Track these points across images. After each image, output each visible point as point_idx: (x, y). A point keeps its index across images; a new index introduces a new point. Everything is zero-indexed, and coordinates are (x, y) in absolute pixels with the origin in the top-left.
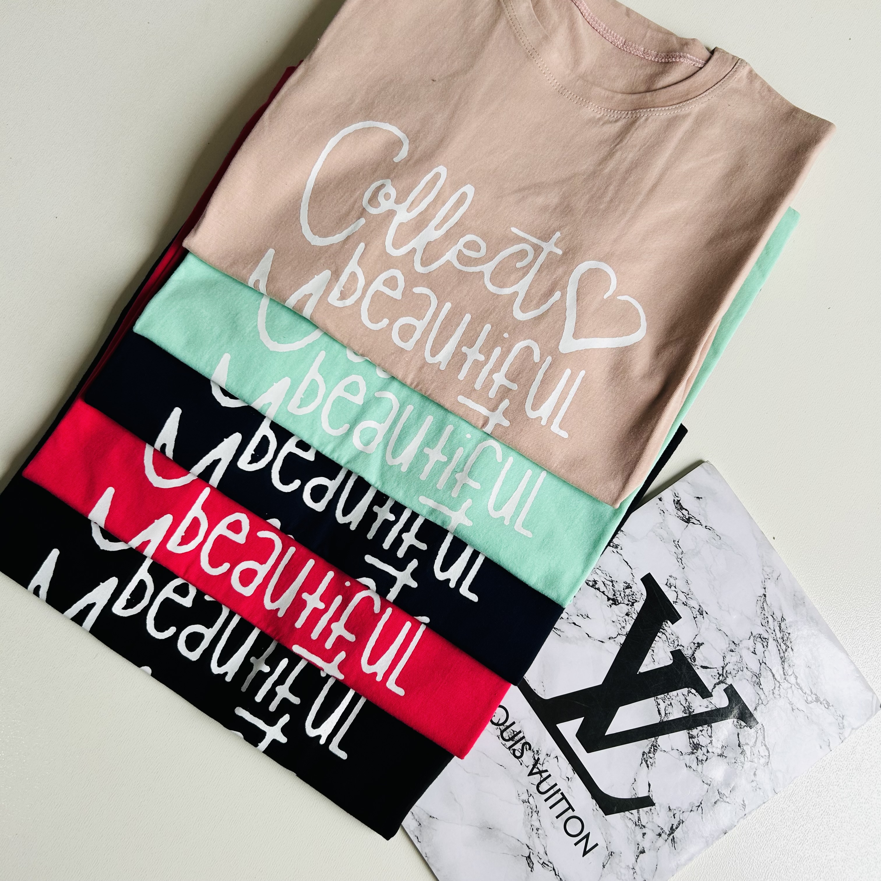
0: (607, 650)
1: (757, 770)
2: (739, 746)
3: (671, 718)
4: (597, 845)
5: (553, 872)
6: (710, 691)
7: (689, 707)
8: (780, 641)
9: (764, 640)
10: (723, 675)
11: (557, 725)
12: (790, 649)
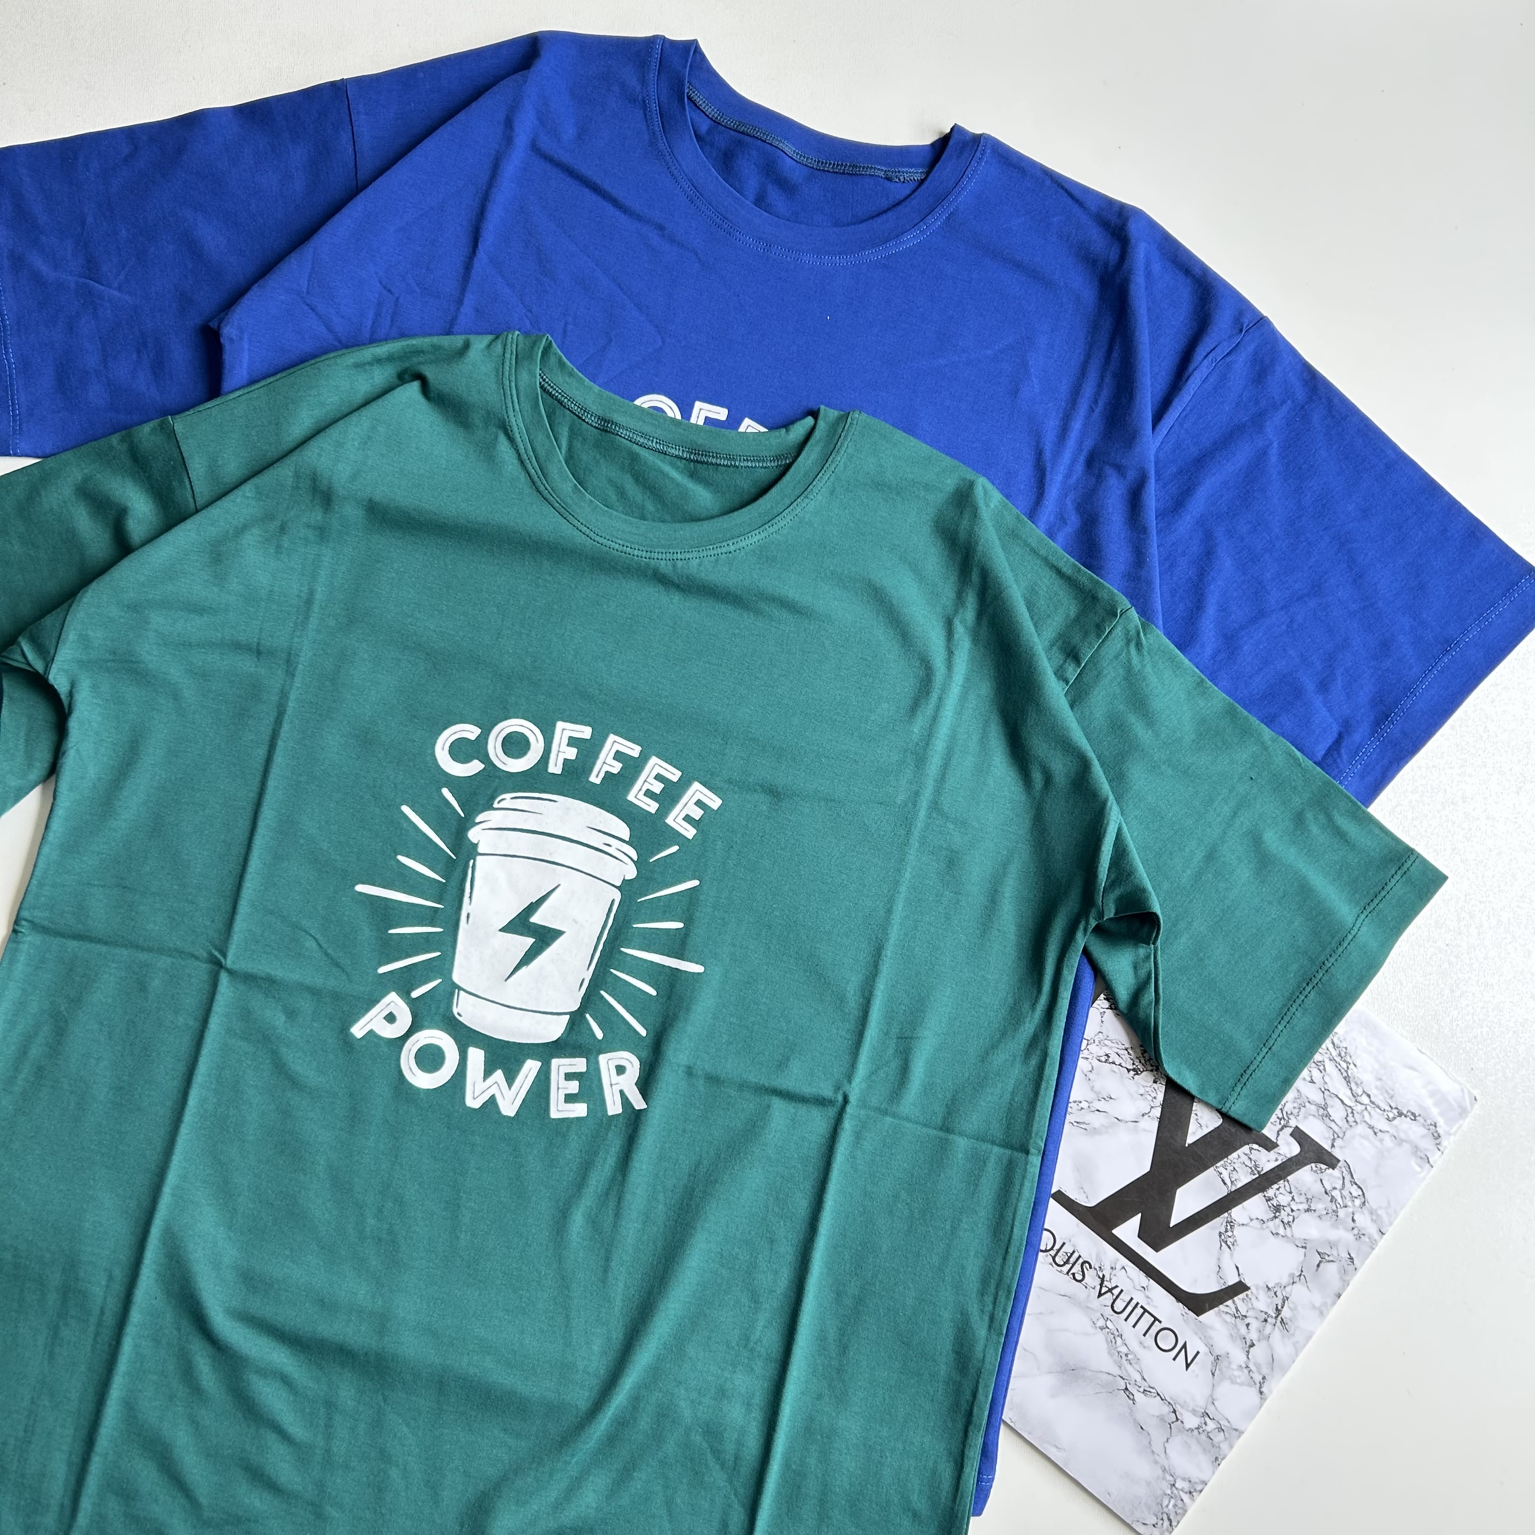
0: (1145, 1130)
1: (1353, 1214)
2: (1326, 1193)
3: (1239, 1185)
4: (1198, 1353)
5: (1158, 1398)
6: (1275, 1141)
7: (1256, 1166)
8: (1338, 1059)
9: (1319, 1064)
10: (1284, 1119)
11: (1115, 1232)
12: (1352, 1066)
